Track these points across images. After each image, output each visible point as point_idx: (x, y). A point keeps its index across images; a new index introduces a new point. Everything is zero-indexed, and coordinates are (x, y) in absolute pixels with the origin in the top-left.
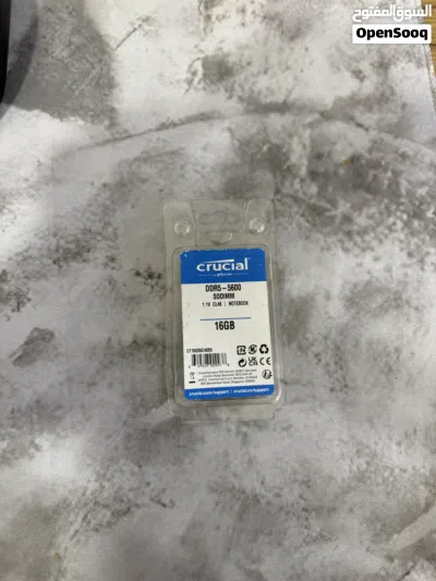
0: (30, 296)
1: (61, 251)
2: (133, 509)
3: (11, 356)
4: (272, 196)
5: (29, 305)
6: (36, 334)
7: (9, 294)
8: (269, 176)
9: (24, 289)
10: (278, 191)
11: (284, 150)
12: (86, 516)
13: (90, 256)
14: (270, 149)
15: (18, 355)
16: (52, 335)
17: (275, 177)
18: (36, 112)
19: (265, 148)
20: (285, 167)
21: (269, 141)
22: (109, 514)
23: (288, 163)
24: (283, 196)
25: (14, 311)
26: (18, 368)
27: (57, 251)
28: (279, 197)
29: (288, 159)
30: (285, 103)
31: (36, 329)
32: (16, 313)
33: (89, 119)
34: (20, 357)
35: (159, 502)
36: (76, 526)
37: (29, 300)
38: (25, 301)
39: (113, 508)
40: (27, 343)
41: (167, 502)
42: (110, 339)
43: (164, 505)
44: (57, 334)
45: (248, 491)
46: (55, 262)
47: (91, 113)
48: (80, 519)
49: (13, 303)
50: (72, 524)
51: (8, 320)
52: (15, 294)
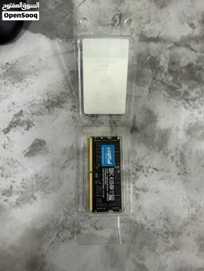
0: (34, 123)
1: (50, 102)
2: (82, 231)
3: (23, 152)
4: (151, 80)
5: (33, 127)
6: (36, 142)
7: (24, 122)
8: (150, 71)
9: (31, 120)
10: (154, 78)
11: (157, 60)
12: (58, 234)
13: (64, 105)
14: (150, 59)
16: (45, 142)
17: (153, 72)
18: (39, 34)
19: (148, 58)
20: (158, 67)
21: (150, 55)
22: (69, 233)
23: (159, 66)
24: (157, 81)
25: (26, 130)
26: (27, 158)
27: (48, 102)
28: (155, 81)
29: (159, 63)
30: (158, 37)
31: (37, 139)
32: (27, 131)
33: (65, 40)
34: (28, 153)
35: (95, 227)
36: (53, 239)
37: (34, 125)
38: (32, 125)
39: (72, 230)
40: (32, 146)
41: (99, 227)
42: (72, 146)
43: (97, 229)
44: (47, 142)
45: (138, 223)
46: (47, 107)
47: (65, 37)
48: (55, 236)
49: (26, 126)
50: (50, 238)
51: (23, 134)
52: (27, 122)
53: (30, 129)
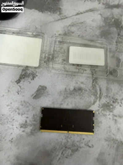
0: (37, 74)
1: (47, 58)
2: (79, 149)
3: (32, 96)
4: (117, 36)
5: (37, 77)
6: (40, 88)
7: (29, 74)
8: (115, 29)
9: (35, 72)
10: (119, 35)
11: (120, 21)
12: (62, 153)
13: (57, 59)
14: (114, 21)
15: (34, 95)
16: (46, 88)
17: (117, 30)
20: (120, 26)
21: (114, 18)
22: (70, 151)
24: (121, 36)
25: (32, 80)
26: (35, 100)
27: (45, 58)
29: (121, 23)
30: (118, 4)
31: (40, 86)
33: (52, 12)
35: (88, 145)
36: (59, 156)
38: (35, 76)
39: (72, 149)
40: (37, 91)
41: (91, 146)
42: (66, 88)
45: (119, 140)
46: (44, 62)
47: (53, 10)
48: (60, 154)
49: (31, 77)
50: (57, 155)
51: (30, 83)
52: (32, 74)
53: (34, 79)
